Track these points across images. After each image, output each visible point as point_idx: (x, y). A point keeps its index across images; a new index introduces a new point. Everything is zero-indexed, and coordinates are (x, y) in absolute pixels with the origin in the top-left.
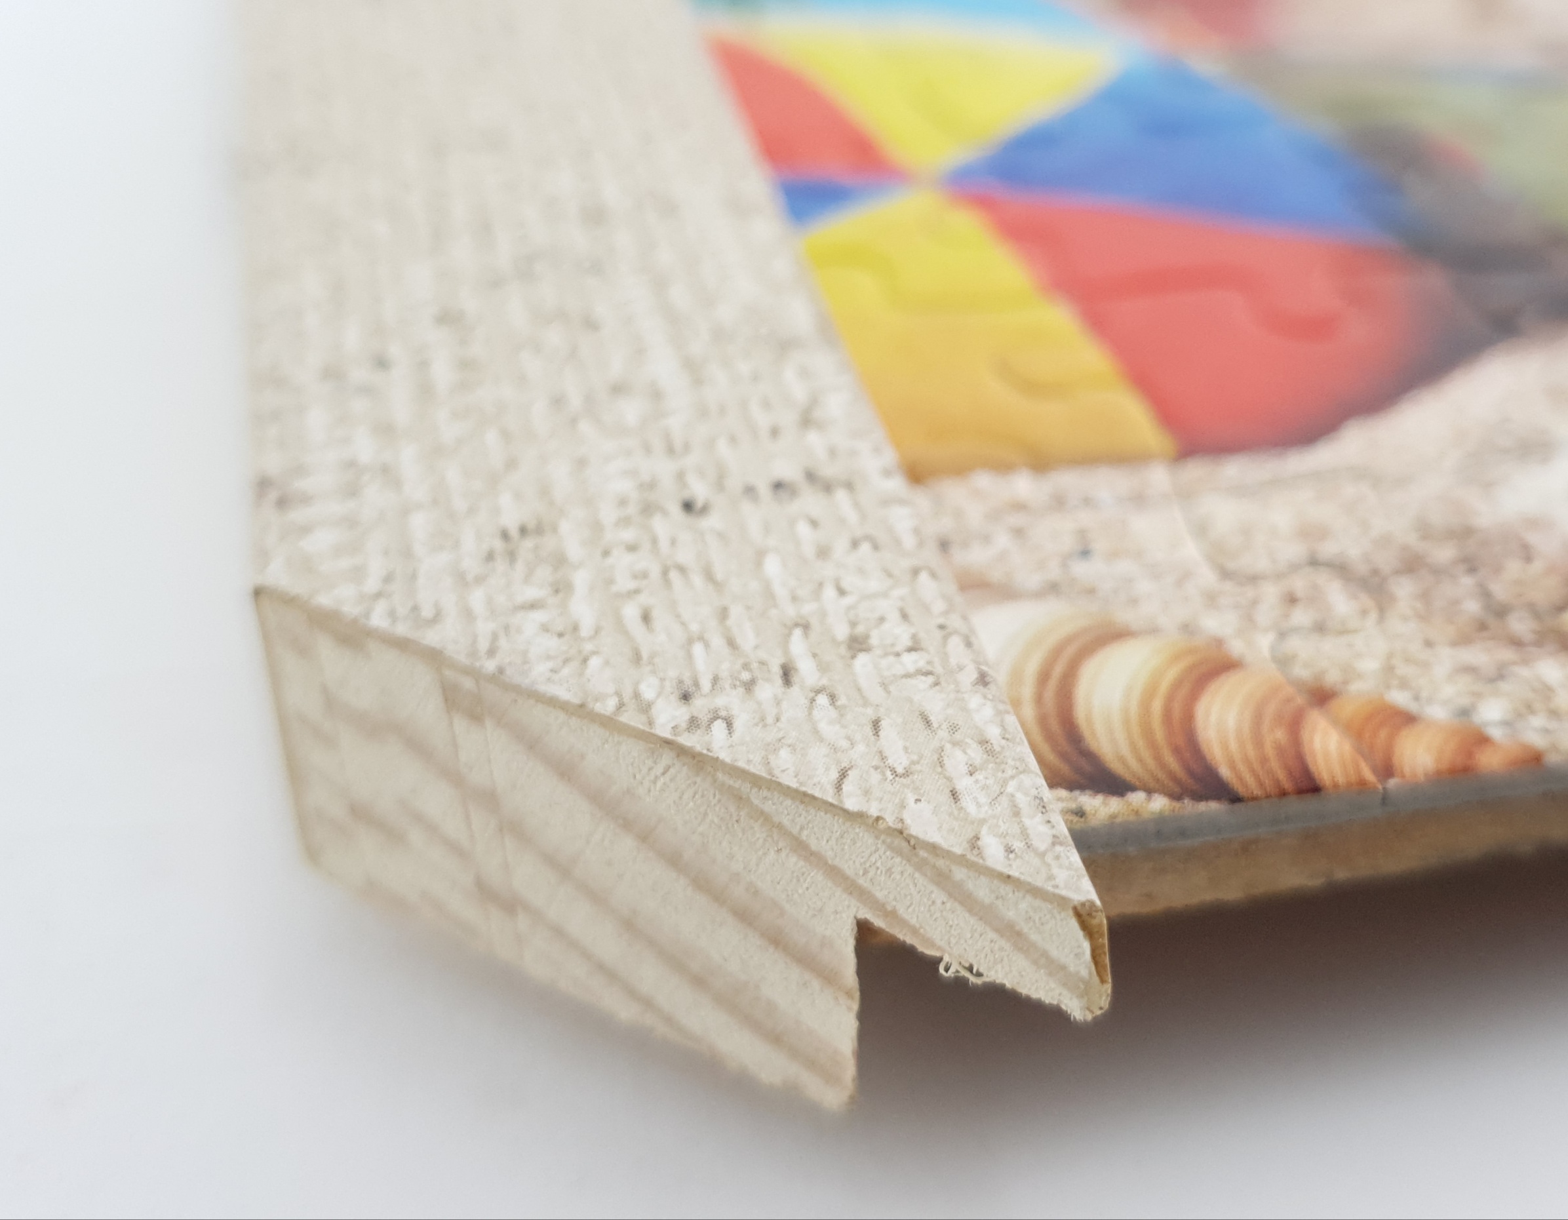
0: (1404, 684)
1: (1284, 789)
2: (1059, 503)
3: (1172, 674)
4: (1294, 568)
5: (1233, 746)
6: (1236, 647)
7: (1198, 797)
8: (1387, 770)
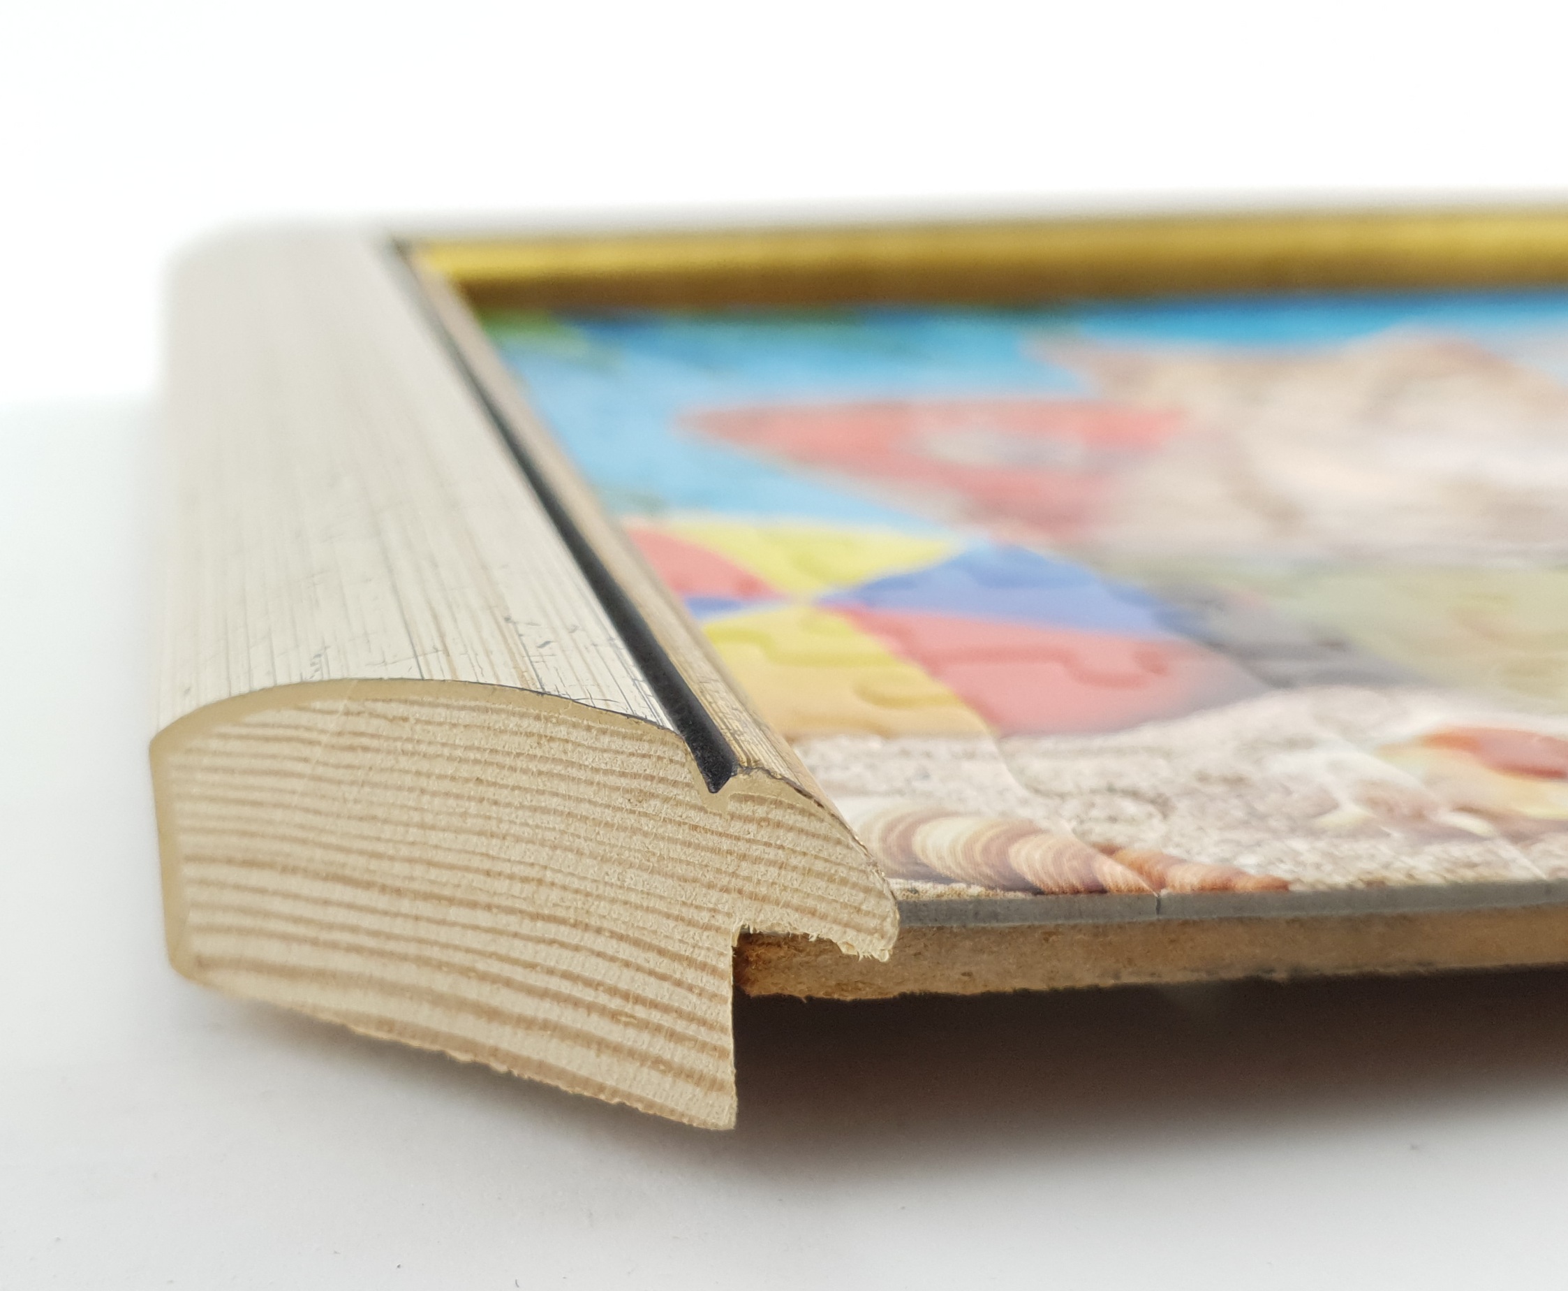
0: (1178, 845)
1: (1077, 889)
2: (905, 753)
3: (990, 834)
4: (1094, 792)
5: (1038, 866)
6: (1044, 824)
7: (1007, 889)
8: (1161, 884)
